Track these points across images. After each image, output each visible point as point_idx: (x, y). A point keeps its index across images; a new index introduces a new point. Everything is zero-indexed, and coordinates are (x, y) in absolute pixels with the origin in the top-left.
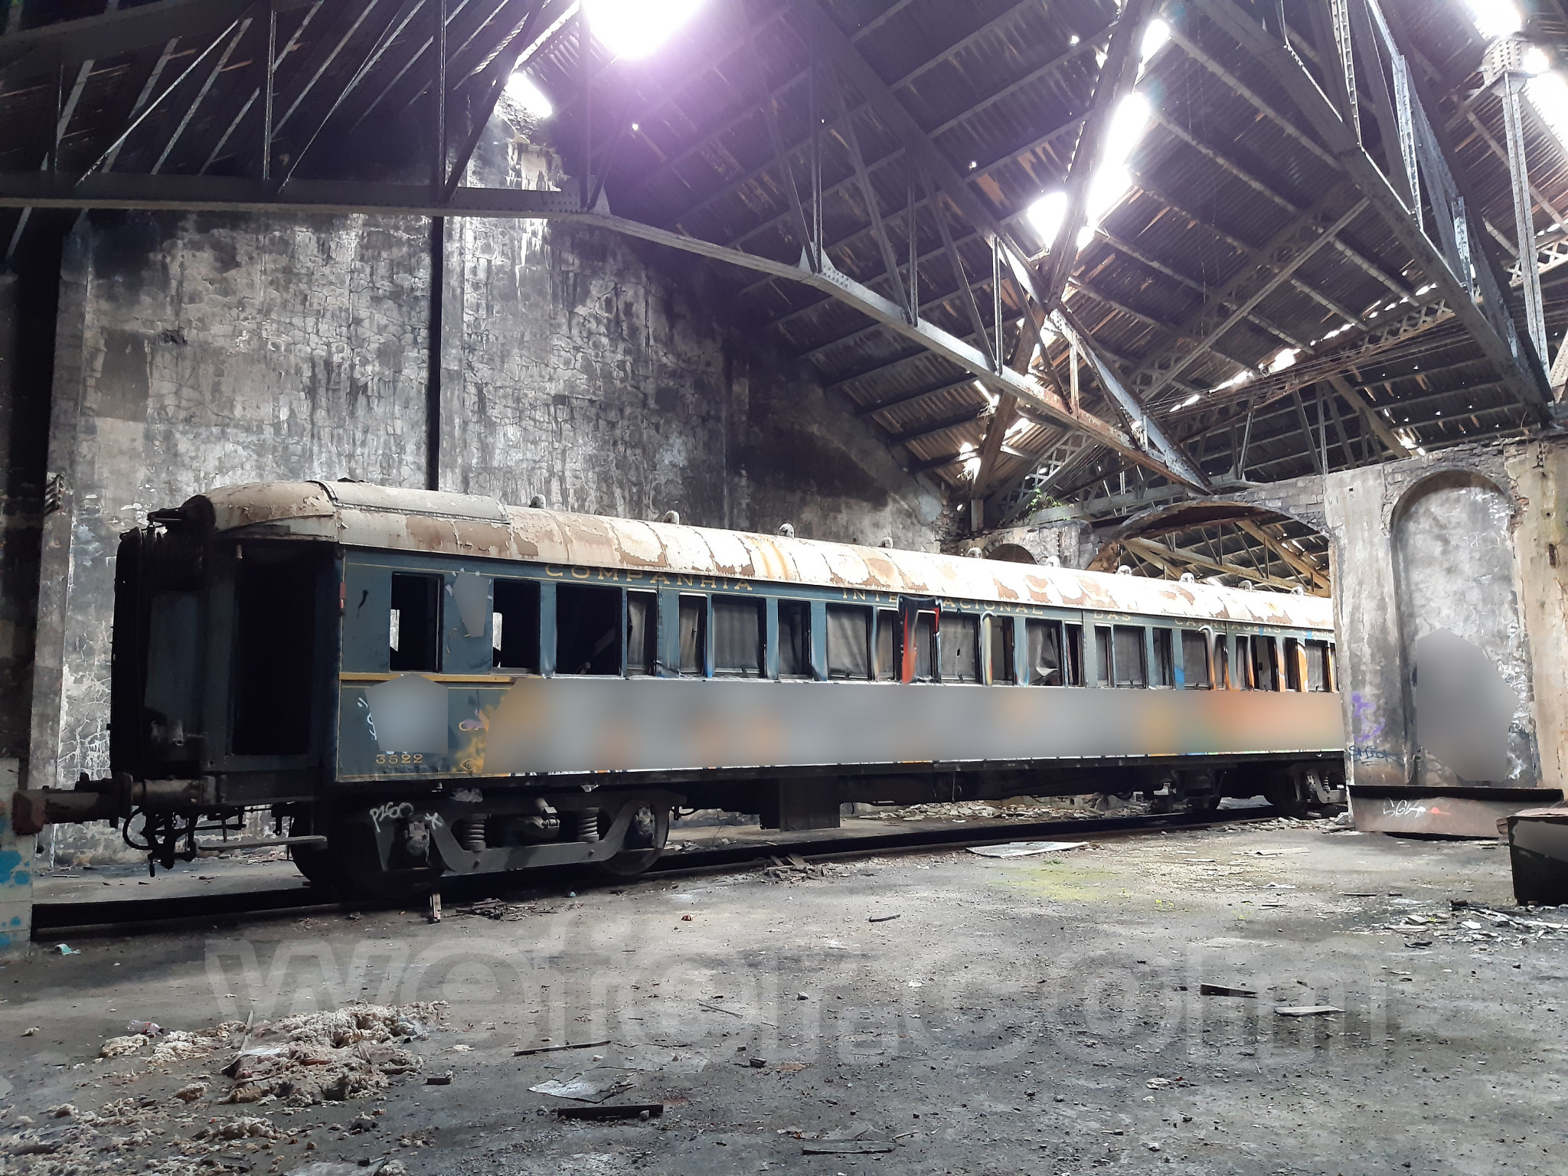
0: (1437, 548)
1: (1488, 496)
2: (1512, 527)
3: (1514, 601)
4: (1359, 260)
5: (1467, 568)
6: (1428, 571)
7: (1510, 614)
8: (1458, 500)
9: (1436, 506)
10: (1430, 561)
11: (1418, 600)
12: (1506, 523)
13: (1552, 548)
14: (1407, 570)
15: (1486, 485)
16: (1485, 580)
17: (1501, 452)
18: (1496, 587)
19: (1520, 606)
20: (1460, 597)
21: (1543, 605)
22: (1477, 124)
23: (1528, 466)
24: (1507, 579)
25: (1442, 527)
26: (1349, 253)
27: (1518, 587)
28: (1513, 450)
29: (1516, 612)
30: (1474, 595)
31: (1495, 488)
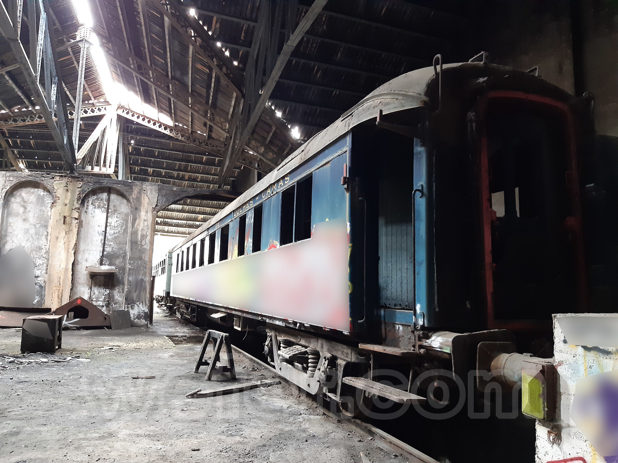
0: (21, 210)
1: (46, 193)
2: (52, 207)
3: (47, 235)
4: (14, 86)
5: (32, 220)
6: (16, 219)
7: (45, 240)
8: (33, 193)
9: (25, 193)
10: (17, 215)
11: (9, 230)
12: (50, 205)
13: (65, 217)
14: (7, 217)
15: (45, 189)
16: (38, 226)
17: (53, 178)
18: (41, 229)
19: (49, 238)
20: (27, 231)
21: (57, 238)
22: (71, 53)
23: (62, 185)
24: (46, 227)
25: (25, 202)
26: (10, 82)
27: (49, 230)
28: (58, 178)
29: (47, 239)
30: (32, 231)
31: (48, 191)
